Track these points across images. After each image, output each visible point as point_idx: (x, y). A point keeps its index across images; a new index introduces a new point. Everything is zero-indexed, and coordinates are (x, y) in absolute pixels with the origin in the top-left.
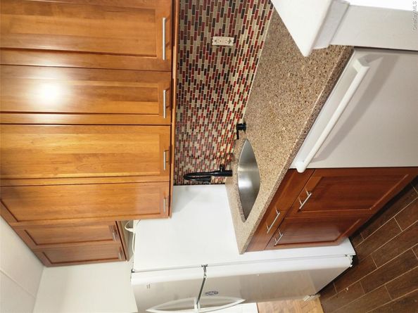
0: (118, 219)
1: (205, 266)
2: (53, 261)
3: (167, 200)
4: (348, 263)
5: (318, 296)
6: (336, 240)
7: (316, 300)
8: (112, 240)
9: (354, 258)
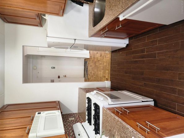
0: (39, 12)
1: (75, 39)
2: (9, 21)
3: (63, 10)
4: (124, 46)
5: (111, 52)
6: (124, 38)
7: (110, 53)
8: (36, 19)
9: (127, 45)
